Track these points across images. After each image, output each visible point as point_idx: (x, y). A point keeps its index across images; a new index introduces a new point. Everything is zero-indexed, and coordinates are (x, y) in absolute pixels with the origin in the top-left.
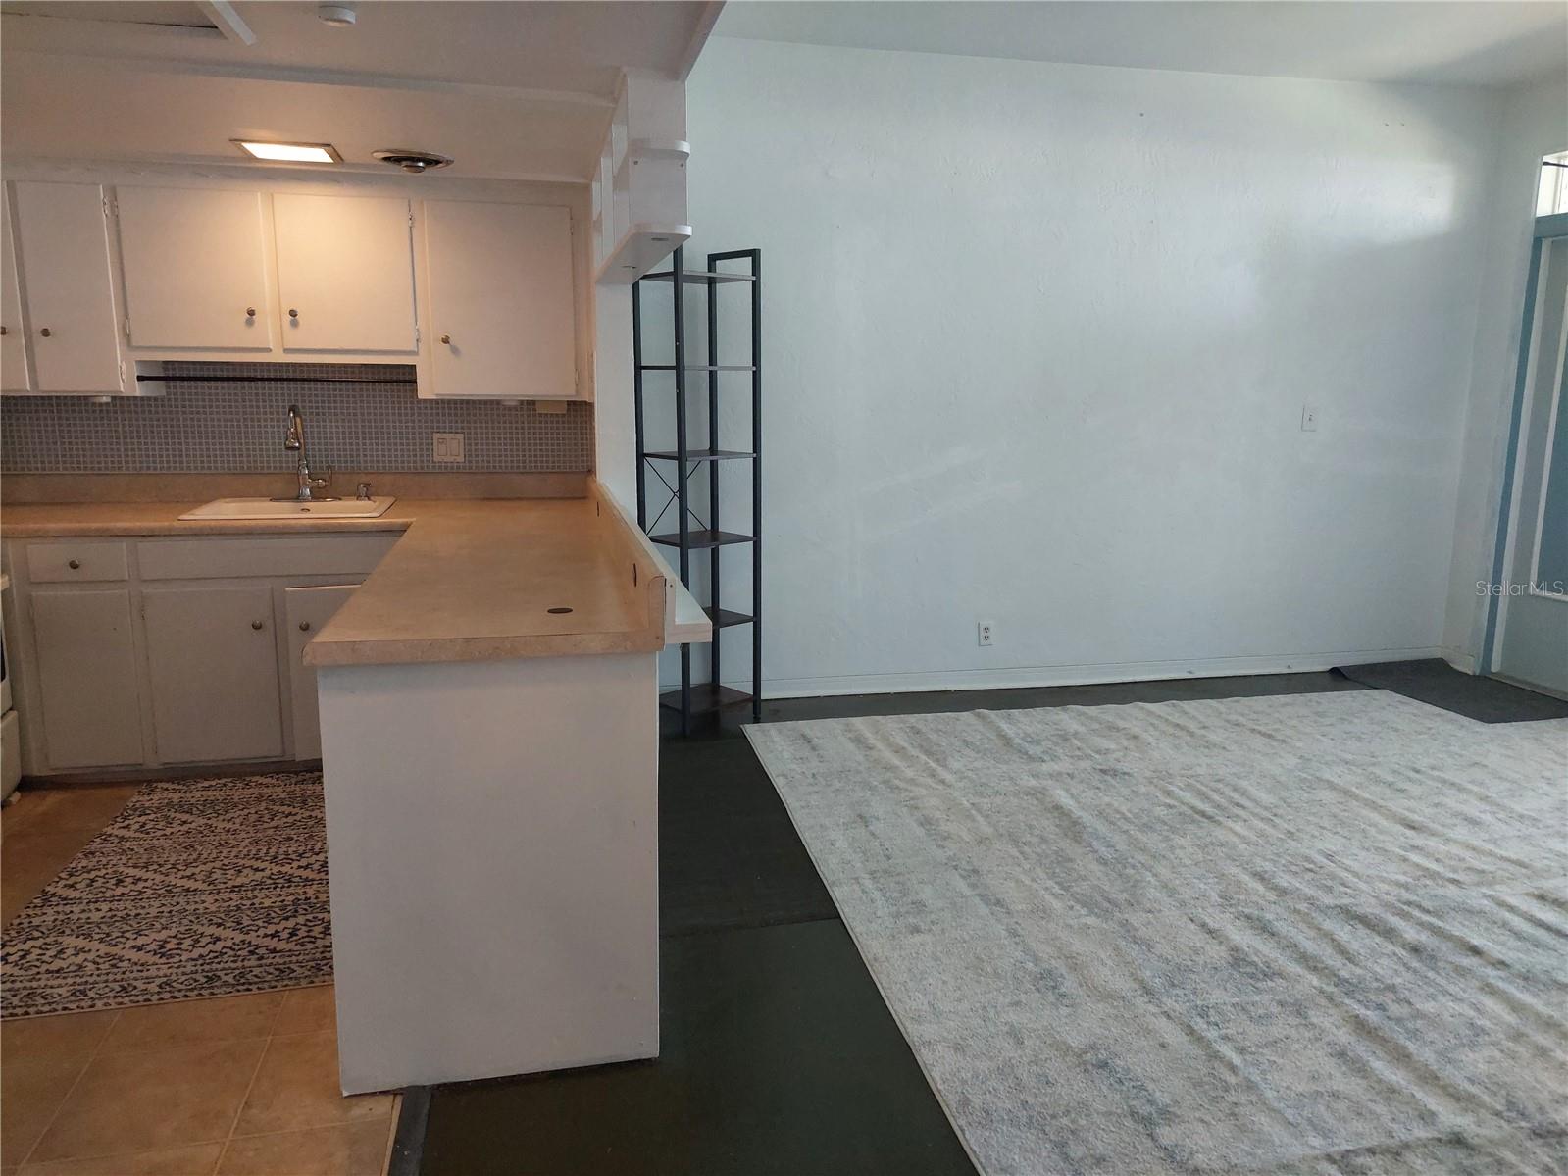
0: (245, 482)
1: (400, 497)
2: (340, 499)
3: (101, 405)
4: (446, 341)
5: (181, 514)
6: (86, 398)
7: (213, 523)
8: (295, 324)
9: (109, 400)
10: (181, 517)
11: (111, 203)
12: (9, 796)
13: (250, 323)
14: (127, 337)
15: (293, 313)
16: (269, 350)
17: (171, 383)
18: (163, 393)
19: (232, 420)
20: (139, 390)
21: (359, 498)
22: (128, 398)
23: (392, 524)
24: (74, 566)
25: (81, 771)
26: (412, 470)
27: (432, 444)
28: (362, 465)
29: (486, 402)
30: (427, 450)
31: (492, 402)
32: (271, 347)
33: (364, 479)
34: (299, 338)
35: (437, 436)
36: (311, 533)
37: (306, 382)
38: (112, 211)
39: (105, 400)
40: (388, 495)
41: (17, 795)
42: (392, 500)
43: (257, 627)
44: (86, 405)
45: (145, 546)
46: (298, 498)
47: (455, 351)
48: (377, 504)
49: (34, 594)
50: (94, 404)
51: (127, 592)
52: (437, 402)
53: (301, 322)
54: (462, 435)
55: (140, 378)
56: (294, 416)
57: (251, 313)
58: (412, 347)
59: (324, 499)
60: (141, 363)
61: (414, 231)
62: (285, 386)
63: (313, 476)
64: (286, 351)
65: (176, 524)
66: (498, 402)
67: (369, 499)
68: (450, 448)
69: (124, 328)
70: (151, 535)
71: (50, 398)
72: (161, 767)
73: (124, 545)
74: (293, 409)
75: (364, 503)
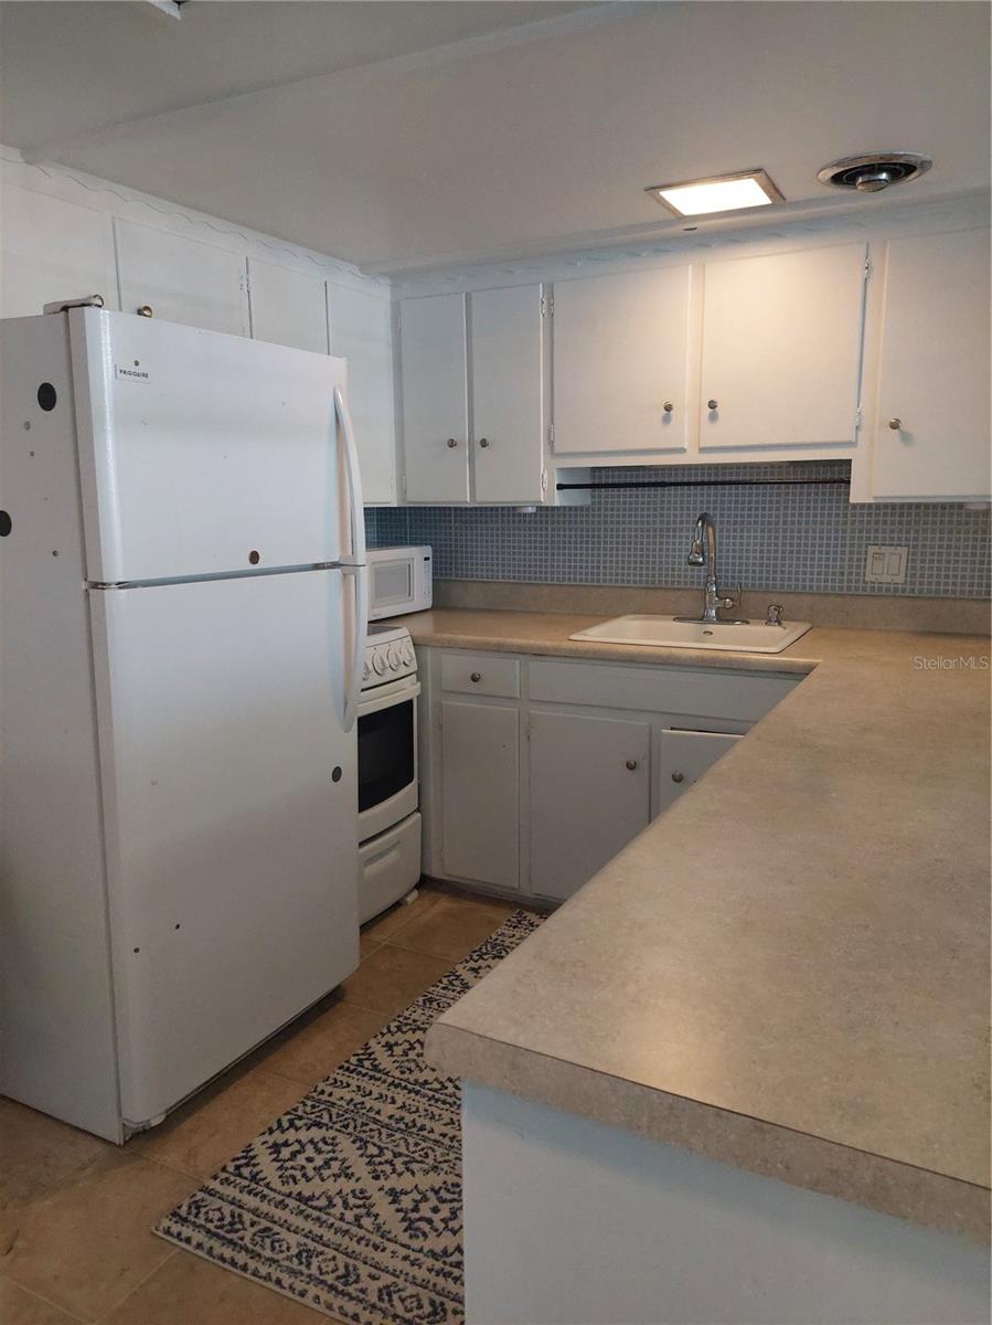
0: (651, 598)
1: (817, 623)
2: (748, 623)
3: (525, 515)
4: (895, 426)
5: (573, 633)
6: (514, 508)
7: (598, 646)
8: (713, 417)
9: (534, 510)
10: (572, 637)
11: (548, 300)
12: (406, 895)
13: (666, 420)
14: (551, 443)
15: (712, 405)
16: (683, 450)
17: (597, 491)
18: (588, 502)
19: (648, 530)
20: (558, 499)
21: (769, 622)
22: (547, 508)
23: (793, 664)
24: (475, 679)
25: (467, 882)
26: (837, 591)
27: (865, 560)
28: (778, 582)
29: (944, 506)
30: (858, 567)
31: (952, 505)
32: (686, 447)
33: (776, 599)
34: (716, 435)
35: (872, 549)
36: (699, 667)
37: (727, 487)
38: (549, 309)
39: (531, 510)
40: (804, 620)
41: (415, 894)
42: (807, 626)
43: (631, 767)
44: (514, 515)
45: (535, 665)
46: (702, 619)
47: (906, 438)
48: (787, 631)
49: (444, 702)
50: (520, 515)
51: (516, 710)
52: (878, 506)
53: (720, 415)
54: (906, 549)
55: (560, 487)
56: (703, 526)
57: (668, 408)
58: (850, 437)
59: (731, 621)
60: (562, 470)
61: (869, 284)
62: (705, 492)
63: (721, 595)
64: (702, 450)
65: (565, 644)
66: (961, 506)
67: (780, 624)
68: (888, 565)
69: (549, 431)
70: (540, 654)
71: (497, 508)
72: (534, 896)
73: (517, 662)
74: (703, 518)
75: (775, 629)
